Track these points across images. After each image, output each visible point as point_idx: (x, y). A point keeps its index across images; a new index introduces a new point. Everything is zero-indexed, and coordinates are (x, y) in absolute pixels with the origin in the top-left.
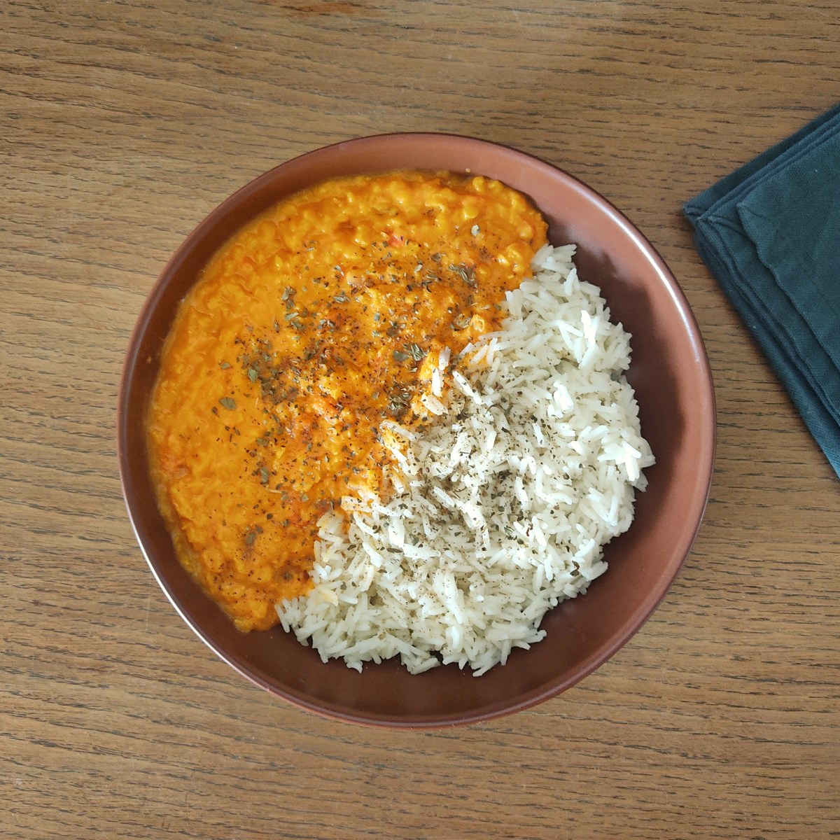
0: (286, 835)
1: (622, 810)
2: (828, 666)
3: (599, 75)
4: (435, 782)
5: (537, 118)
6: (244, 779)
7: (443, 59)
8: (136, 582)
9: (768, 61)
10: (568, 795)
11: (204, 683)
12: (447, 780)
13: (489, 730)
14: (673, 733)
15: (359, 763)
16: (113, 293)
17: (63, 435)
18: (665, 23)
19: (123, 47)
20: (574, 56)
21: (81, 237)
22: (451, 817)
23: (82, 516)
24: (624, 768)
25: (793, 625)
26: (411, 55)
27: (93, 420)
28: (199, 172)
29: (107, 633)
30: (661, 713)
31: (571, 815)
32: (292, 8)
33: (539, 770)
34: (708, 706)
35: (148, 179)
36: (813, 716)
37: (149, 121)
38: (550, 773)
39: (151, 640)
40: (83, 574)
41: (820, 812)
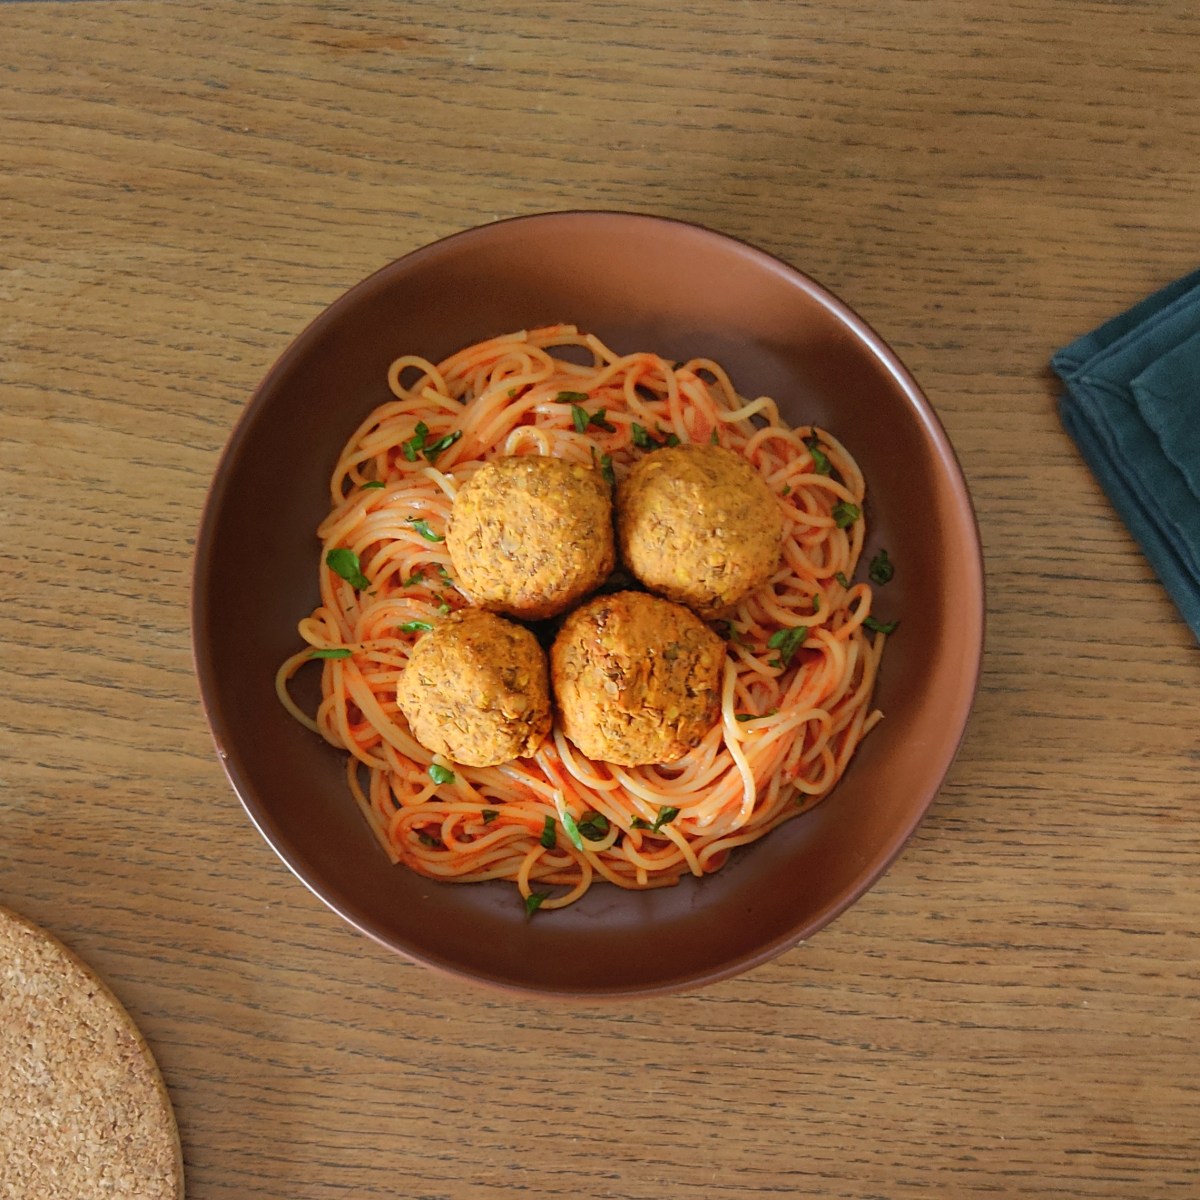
0: (326, 1164)
1: (782, 1122)
2: (1058, 925)
3: (743, 132)
4: (529, 1089)
5: (659, 190)
6: (267, 1089)
7: (530, 111)
8: (116, 825)
9: (971, 113)
10: (708, 1103)
11: (210, 960)
12: (547, 1085)
13: (603, 1017)
14: (850, 1017)
15: (427, 1066)
16: (81, 430)
17: (14, 624)
18: (832, 63)
19: (93, 98)
20: (710, 106)
21: (38, 354)
22: (552, 1135)
23: (41, 734)
24: (784, 1066)
25: (1010, 870)
26: (488, 105)
27: (53, 604)
28: (198, 264)
29: (78, 894)
30: (834, 992)
31: (714, 1130)
32: (324, 43)
33: (670, 1070)
34: (896, 982)
35: (128, 273)
36: (1038, 992)
37: (129, 195)
38: (685, 1073)
39: (137, 903)
40: (42, 814)
41: (1051, 1123)
